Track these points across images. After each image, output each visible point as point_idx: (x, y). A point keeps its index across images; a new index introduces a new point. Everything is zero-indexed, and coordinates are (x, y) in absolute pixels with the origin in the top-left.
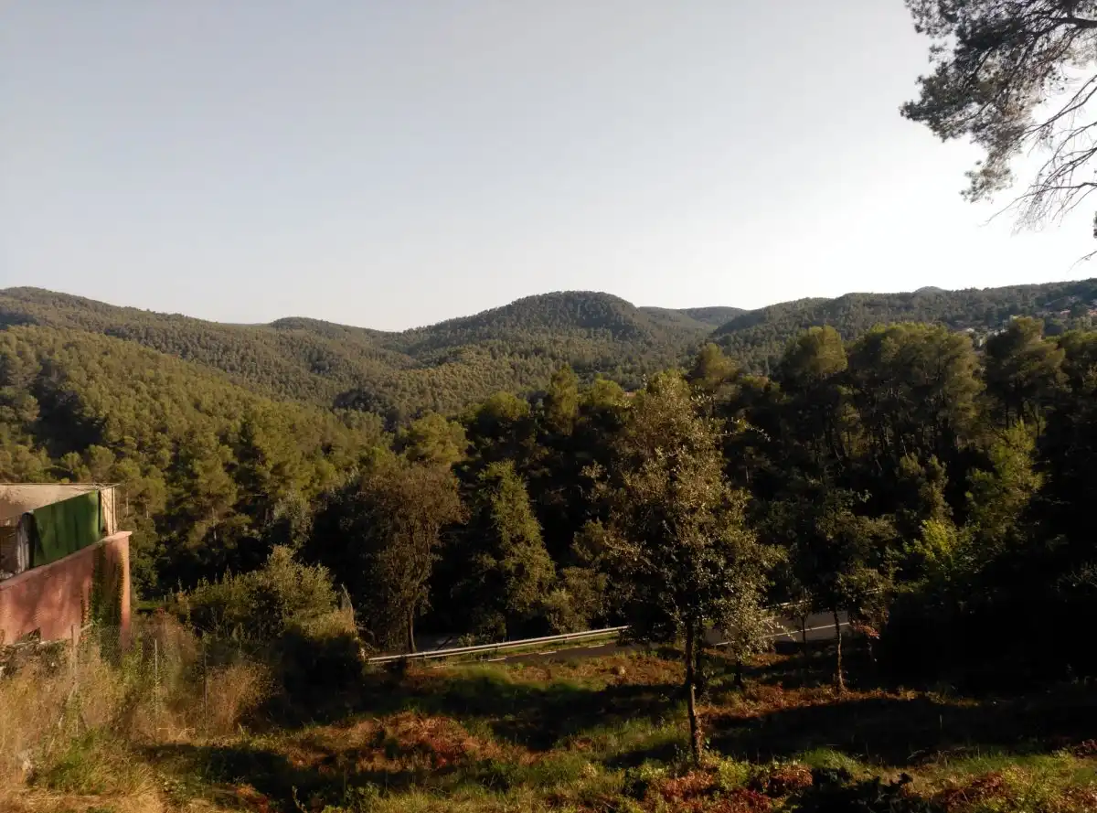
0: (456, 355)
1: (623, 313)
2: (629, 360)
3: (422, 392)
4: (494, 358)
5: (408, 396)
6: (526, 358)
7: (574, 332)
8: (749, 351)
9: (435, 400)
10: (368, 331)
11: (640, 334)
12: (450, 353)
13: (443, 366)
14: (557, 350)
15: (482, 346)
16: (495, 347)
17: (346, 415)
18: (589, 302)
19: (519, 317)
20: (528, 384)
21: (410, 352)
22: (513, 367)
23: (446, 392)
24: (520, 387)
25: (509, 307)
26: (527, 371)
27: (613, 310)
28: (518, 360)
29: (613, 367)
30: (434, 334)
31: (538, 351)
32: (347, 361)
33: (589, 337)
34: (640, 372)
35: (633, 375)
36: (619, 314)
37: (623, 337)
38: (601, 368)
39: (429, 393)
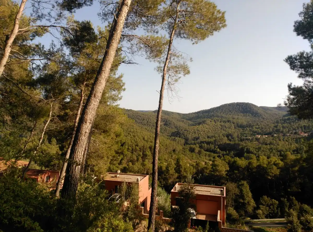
0: (204, 122)
1: (255, 109)
2: (258, 124)
3: (195, 133)
4: (215, 123)
5: (191, 133)
6: (225, 123)
7: (239, 114)
8: (297, 123)
9: (198, 135)
10: (178, 113)
11: (261, 115)
12: (202, 121)
13: (201, 125)
14: (235, 121)
15: (212, 119)
16: (216, 120)
17: (174, 139)
18: (244, 106)
19: (222, 110)
20: (226, 131)
21: (190, 119)
22: (221, 126)
23: (201, 133)
24: (224, 132)
25: (219, 107)
26: (225, 127)
27: (252, 108)
28: (222, 124)
29: (252, 127)
30: (197, 115)
31: (228, 121)
32: (174, 123)
33: (244, 116)
34: (261, 128)
35: (259, 130)
36: (253, 109)
37: (255, 116)
38: (248, 127)
39: (197, 133)
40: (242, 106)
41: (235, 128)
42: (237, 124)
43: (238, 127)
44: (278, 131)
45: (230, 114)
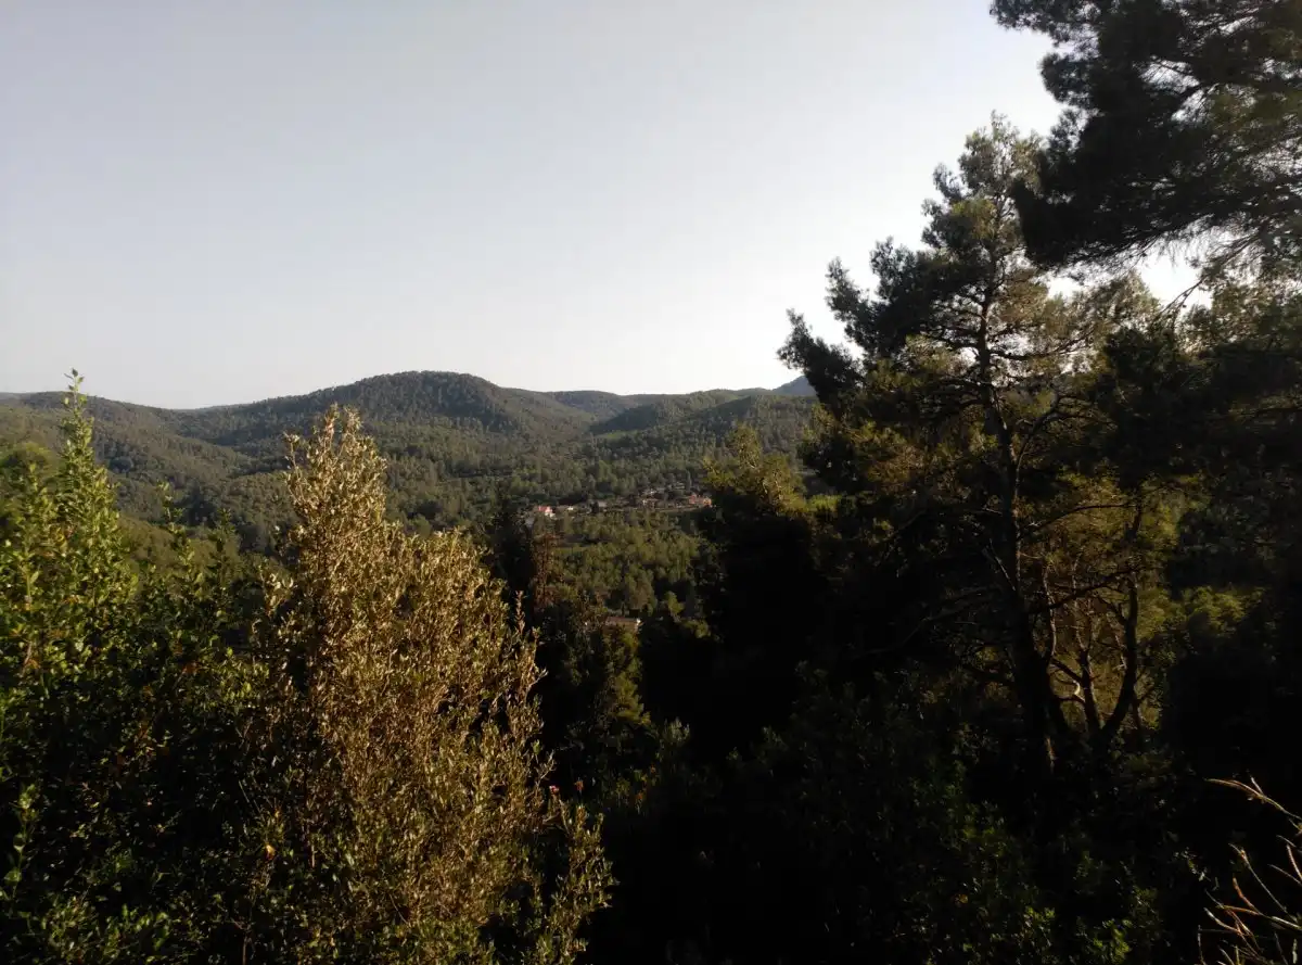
1: (495, 400)
2: (523, 462)
8: (658, 457)
14: (437, 451)
18: (451, 386)
20: (408, 491)
24: (401, 495)
26: (403, 475)
27: (481, 396)
29: (506, 471)
31: (412, 450)
33: (454, 427)
34: (539, 479)
35: (534, 483)
36: (487, 400)
37: (495, 428)
38: (490, 472)
41: (440, 477)
42: (448, 463)
43: (451, 472)
44: (604, 489)
45: (399, 420)
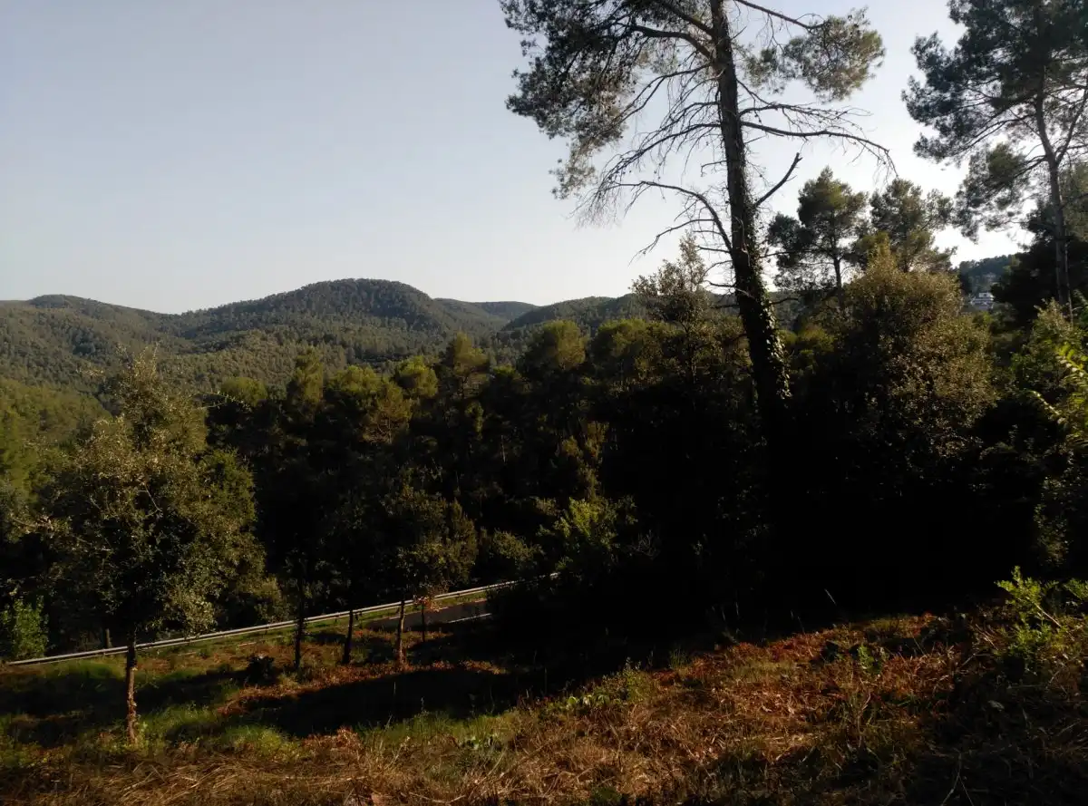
0: (238, 341)
1: (419, 304)
2: (423, 350)
3: (200, 378)
4: (281, 344)
6: (315, 345)
7: (367, 320)
10: (141, 313)
11: (436, 325)
12: (231, 338)
13: (224, 352)
14: (348, 338)
15: (268, 332)
16: (282, 334)
18: (383, 290)
19: (309, 303)
21: (189, 335)
22: (300, 353)
25: (298, 292)
27: (408, 300)
28: (306, 347)
30: (216, 317)
31: (328, 338)
33: (383, 326)
36: (413, 304)
39: (207, 379)
40: (378, 291)
41: (349, 362)
42: (358, 350)
43: (360, 358)
45: (336, 319)
